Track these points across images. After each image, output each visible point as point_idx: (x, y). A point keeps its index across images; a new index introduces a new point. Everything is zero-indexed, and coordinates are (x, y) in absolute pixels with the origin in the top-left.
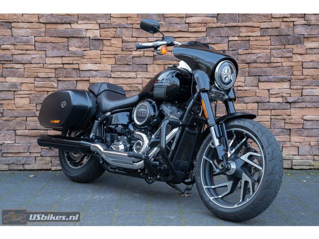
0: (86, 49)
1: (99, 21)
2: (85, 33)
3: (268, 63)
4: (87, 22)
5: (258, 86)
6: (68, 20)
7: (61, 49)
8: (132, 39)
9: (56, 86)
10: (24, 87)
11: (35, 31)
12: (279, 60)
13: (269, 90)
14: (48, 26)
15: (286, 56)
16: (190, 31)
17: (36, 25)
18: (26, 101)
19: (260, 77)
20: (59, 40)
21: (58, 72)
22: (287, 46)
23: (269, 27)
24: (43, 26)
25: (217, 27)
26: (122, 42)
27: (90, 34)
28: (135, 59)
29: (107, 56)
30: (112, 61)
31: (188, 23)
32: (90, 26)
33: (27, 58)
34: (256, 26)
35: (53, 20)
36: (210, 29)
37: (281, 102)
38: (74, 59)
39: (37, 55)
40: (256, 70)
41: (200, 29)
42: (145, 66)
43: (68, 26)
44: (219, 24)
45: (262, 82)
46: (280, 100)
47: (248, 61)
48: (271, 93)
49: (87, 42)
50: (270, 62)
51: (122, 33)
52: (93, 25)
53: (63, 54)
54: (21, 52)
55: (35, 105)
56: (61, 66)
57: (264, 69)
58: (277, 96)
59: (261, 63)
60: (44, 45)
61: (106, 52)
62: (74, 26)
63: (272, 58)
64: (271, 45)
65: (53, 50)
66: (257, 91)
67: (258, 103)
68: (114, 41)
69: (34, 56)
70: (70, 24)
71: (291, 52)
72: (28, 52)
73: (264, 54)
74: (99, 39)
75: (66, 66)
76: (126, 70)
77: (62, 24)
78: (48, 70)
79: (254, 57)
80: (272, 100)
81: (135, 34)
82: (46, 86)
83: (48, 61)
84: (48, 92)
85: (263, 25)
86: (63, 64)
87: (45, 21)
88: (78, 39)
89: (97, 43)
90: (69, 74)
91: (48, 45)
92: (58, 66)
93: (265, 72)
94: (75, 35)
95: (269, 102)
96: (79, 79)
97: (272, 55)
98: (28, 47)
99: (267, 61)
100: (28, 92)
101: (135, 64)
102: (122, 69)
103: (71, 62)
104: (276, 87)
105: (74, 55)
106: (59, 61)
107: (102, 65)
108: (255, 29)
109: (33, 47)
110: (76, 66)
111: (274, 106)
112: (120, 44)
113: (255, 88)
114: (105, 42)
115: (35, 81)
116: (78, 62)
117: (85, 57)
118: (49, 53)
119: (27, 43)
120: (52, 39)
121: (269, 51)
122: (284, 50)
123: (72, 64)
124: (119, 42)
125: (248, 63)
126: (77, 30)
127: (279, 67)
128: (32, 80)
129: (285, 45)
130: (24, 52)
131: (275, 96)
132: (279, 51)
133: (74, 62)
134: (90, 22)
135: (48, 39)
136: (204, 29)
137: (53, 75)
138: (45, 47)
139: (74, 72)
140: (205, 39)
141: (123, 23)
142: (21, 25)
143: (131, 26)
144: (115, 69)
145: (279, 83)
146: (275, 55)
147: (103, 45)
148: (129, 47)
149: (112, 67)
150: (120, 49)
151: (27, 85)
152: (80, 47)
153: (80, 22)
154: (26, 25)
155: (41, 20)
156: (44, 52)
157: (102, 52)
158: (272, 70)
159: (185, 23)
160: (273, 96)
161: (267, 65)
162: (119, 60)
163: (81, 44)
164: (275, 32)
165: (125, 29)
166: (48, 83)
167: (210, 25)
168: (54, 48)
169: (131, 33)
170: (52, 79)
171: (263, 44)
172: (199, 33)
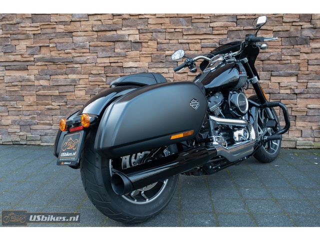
0: (128, 50)
1: (139, 28)
2: (127, 38)
3: (279, 60)
4: (129, 28)
5: (270, 80)
6: (114, 28)
7: (109, 51)
8: (165, 41)
9: (105, 80)
10: (81, 82)
11: (89, 38)
12: (289, 58)
13: (279, 83)
14: (99, 34)
15: (294, 54)
16: (213, 33)
17: (90, 33)
18: (83, 93)
19: (273, 72)
20: (107, 44)
21: (106, 69)
22: (296, 46)
23: (281, 30)
24: (96, 33)
25: (237, 30)
26: (158, 44)
27: (131, 38)
28: (167, 57)
29: (145, 55)
30: (149, 59)
31: (212, 27)
32: (131, 32)
33: (83, 59)
34: (270, 29)
35: (103, 29)
36: (231, 32)
37: (289, 93)
38: (119, 58)
39: (91, 57)
40: (269, 66)
41: (222, 32)
42: (176, 63)
43: (114, 33)
44: (238, 28)
45: (274, 76)
46: (288, 91)
47: (263, 59)
48: (281, 85)
49: (129, 45)
50: (281, 60)
51: (157, 36)
52: (133, 31)
53: (110, 55)
54: (79, 55)
55: (89, 96)
56: (109, 64)
57: (276, 66)
58: (287, 88)
59: (274, 60)
60: (97, 48)
61: (144, 52)
62: (119, 32)
63: (283, 56)
64: (282, 45)
65: (102, 52)
66: (270, 84)
67: (270, 94)
68: (150, 43)
69: (88, 57)
70: (116, 31)
71: (299, 51)
72: (85, 54)
73: (276, 53)
74: (138, 42)
75: (112, 64)
76: (160, 66)
77: (110, 31)
78: (99, 68)
79: (268, 55)
80: (282, 91)
81: (167, 37)
82: (98, 80)
83: (99, 60)
84: (99, 85)
85: (275, 29)
86: (110, 63)
87: (97, 30)
88: (122, 43)
89: (137, 45)
90: (115, 70)
91: (99, 48)
92: (106, 65)
93: (277, 68)
94: (120, 40)
95: (279, 93)
96: (122, 74)
97: (283, 54)
98: (84, 51)
99: (278, 59)
100: (84, 86)
101: (167, 61)
102: (157, 66)
103: (117, 61)
104: (285, 81)
105: (118, 55)
106: (107, 60)
107: (141, 63)
108: (268, 32)
109: (88, 51)
110: (120, 64)
111: (283, 96)
112: (155, 46)
113: (267, 82)
114: (143, 44)
115: (89, 77)
116: (122, 61)
117: (127, 57)
118: (100, 54)
119: (83, 47)
120: (102, 44)
121: (280, 50)
122: (293, 50)
123: (118, 62)
124: (154, 44)
125: (262, 61)
126: (121, 35)
127: (288, 63)
128: (87, 76)
129: (293, 45)
130: (82, 54)
131: (284, 88)
132: (289, 50)
133: (119, 61)
134: (131, 28)
135: (99, 43)
136: (226, 32)
137: (103, 72)
138: (96, 50)
139: (119, 69)
140: (226, 40)
141: (158, 28)
142: (79, 33)
143: (164, 31)
144: (151, 66)
145: (288, 77)
146: (285, 53)
147: (142, 47)
148: (163, 48)
149: (149, 64)
150: (156, 50)
151: (83, 81)
152: (123, 49)
153: (124, 29)
154: (83, 34)
155: (94, 29)
156: (96, 54)
157: (141, 53)
158: (282, 66)
159: (210, 27)
160: (282, 88)
161: (278, 62)
162: (155, 58)
163: (125, 46)
164: (285, 34)
165: (160, 33)
166: (99, 78)
167: (231, 28)
168: (103, 50)
169: (164, 36)
170: (102, 75)
171: (275, 44)
172: (221, 36)
